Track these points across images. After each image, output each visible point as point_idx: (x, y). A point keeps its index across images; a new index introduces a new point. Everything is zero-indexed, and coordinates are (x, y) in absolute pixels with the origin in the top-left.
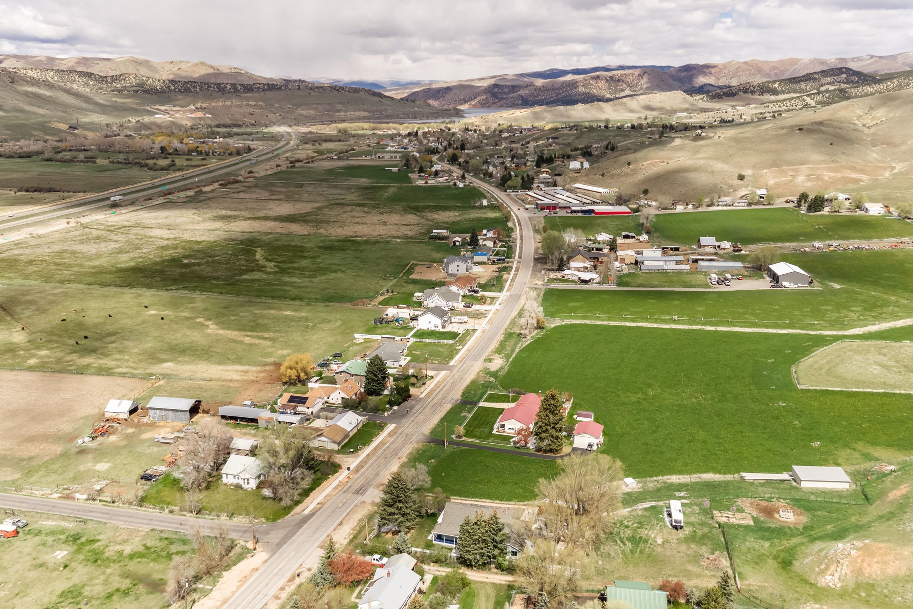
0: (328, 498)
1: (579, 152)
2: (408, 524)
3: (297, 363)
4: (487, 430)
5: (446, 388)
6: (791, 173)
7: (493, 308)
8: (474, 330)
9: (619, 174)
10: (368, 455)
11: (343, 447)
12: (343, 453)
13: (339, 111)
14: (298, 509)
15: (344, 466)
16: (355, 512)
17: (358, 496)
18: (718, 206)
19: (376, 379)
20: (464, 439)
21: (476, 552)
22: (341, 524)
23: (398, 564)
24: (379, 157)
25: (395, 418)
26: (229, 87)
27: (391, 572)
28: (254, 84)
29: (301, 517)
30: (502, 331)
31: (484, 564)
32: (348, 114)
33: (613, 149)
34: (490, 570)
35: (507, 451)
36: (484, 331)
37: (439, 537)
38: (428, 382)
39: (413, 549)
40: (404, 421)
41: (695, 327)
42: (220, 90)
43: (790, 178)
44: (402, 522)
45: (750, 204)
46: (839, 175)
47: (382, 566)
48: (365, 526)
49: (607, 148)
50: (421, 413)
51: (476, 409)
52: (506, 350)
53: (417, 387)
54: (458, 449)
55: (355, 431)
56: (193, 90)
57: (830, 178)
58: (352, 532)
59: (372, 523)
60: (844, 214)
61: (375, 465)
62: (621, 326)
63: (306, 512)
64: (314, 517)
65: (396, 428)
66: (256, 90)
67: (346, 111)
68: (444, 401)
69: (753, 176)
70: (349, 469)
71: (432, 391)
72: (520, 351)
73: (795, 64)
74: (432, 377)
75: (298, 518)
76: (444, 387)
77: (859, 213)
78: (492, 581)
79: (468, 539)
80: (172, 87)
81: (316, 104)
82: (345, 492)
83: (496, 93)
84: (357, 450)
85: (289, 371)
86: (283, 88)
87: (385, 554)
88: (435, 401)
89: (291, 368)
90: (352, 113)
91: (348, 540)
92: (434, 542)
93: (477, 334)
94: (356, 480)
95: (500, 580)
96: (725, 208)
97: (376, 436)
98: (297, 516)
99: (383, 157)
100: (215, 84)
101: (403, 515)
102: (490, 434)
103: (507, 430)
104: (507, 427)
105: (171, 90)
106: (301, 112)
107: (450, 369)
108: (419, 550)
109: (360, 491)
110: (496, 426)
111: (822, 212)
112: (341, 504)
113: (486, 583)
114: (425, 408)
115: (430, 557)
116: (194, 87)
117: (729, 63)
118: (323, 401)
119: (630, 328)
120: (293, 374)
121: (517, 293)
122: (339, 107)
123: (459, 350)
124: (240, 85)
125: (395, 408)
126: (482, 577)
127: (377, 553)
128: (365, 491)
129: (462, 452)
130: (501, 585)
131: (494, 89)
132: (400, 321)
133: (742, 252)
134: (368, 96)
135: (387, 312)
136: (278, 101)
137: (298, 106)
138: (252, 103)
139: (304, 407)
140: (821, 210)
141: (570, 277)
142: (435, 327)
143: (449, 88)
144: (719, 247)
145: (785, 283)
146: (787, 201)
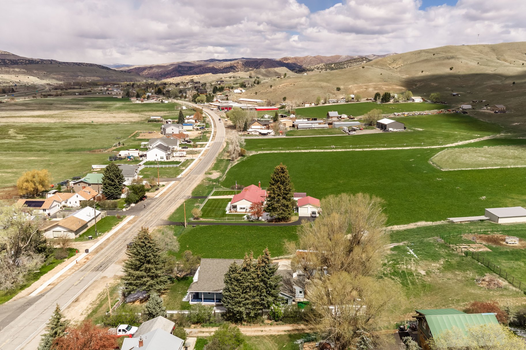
0: (62, 278)
1: (239, 85)
2: (158, 287)
3: (34, 177)
4: (220, 213)
5: (178, 190)
6: (365, 87)
7: (203, 149)
8: (193, 160)
9: (266, 92)
10: (108, 239)
11: (80, 236)
12: (81, 240)
13: (80, 76)
14: (23, 293)
15: (82, 250)
16: (94, 287)
17: (97, 272)
18: (329, 103)
19: (113, 183)
20: (201, 219)
21: (247, 301)
22: (77, 300)
23: (153, 329)
24: (108, 93)
25: (133, 212)
27: (144, 340)
28: (18, 60)
29: (26, 300)
30: (214, 158)
31: (256, 315)
32: (87, 78)
33: (258, 83)
34: (263, 322)
35: (243, 224)
36: (200, 160)
37: (197, 296)
38: (161, 189)
39: (169, 312)
40: (142, 213)
41: (348, 150)
43: (365, 89)
44: (151, 286)
45: (348, 102)
46: (391, 87)
47: (131, 336)
48: (107, 299)
49: (255, 83)
50: (157, 206)
51: (206, 200)
52: (220, 168)
53: (151, 192)
54: (198, 227)
55: (93, 223)
57: (386, 88)
58: (90, 306)
59: (115, 296)
60: (401, 103)
61: (115, 245)
62: (299, 153)
63: (34, 295)
64: (43, 298)
65: (134, 218)
66: (20, 63)
67: (85, 77)
68: (177, 198)
69: (344, 89)
70: (87, 251)
71: (165, 193)
72: (232, 168)
73: (339, 58)
74: (164, 186)
75: (22, 301)
76: (175, 190)
77: (409, 102)
78: (269, 334)
79: (237, 288)
81: (63, 72)
82: (82, 271)
83: (180, 70)
84: (95, 236)
85: (26, 184)
86: (40, 63)
87: (133, 322)
88: (169, 198)
89: (27, 181)
90: (89, 78)
91: (86, 316)
92: (191, 303)
93: (194, 162)
94: (96, 259)
95: (278, 331)
96: (333, 104)
97: (115, 225)
98: (20, 300)
99: (111, 93)
101: (152, 278)
102: (224, 214)
103: (238, 210)
104: (238, 207)
106: (53, 76)
107: (179, 179)
108: (175, 312)
109: (100, 268)
110: (227, 209)
111: (389, 103)
112: (77, 282)
113: (263, 337)
114: (161, 203)
115: (189, 317)
117: (307, 57)
118: (61, 206)
119: (305, 153)
120: (31, 187)
121: (219, 141)
122: (79, 73)
123: (183, 170)
124: (8, 60)
125: (133, 205)
126: (255, 331)
127: (123, 323)
128: (106, 267)
129: (201, 229)
130: (281, 336)
131: (178, 68)
132: (132, 158)
133: (355, 119)
134: (98, 68)
135: (120, 153)
136: (37, 69)
137: (51, 72)
138: (17, 70)
139: (41, 209)
140: (389, 101)
141: (253, 133)
142: (161, 158)
143: (151, 68)
144: (340, 117)
145: (390, 129)
146: (367, 100)
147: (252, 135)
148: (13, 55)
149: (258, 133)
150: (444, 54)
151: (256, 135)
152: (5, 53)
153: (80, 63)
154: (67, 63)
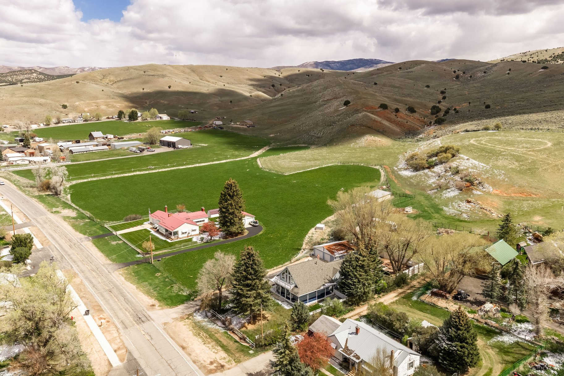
4: (162, 243)
17: (147, 323)
18: (63, 123)
22: (183, 347)
29: (122, 371)
30: (26, 196)
35: (196, 249)
40: (63, 265)
45: (86, 121)
51: (119, 236)
54: (165, 260)
58: (209, 345)
65: (66, 272)
69: (70, 106)
75: (119, 373)
78: (388, 302)
94: (116, 315)
95: (392, 299)
96: (68, 124)
98: (113, 374)
103: (180, 235)
107: (28, 225)
111: (137, 121)
128: (147, 317)
129: (172, 260)
133: (125, 139)
140: (137, 119)
144: (106, 137)
145: (180, 146)
146: (108, 118)
150: (153, 72)
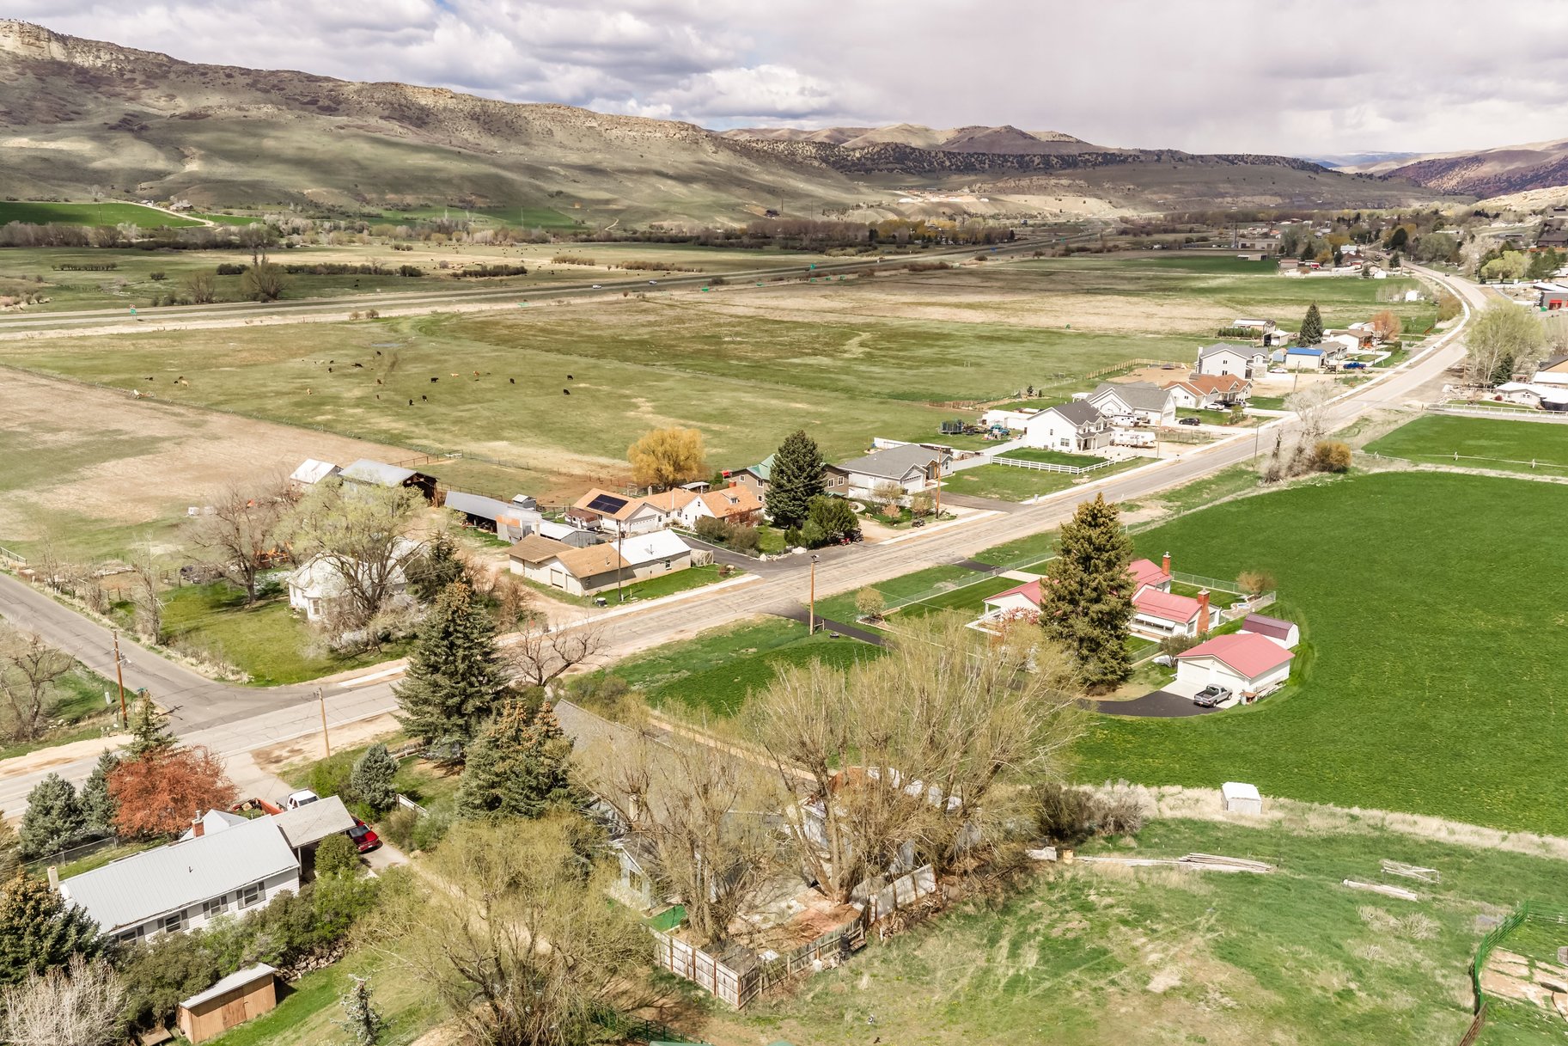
5: (962, 535)
7: (1243, 433)
8: (1154, 461)
10: (626, 614)
13: (1223, 195)
14: (341, 675)
20: (881, 625)
24: (1244, 246)
25: (776, 567)
26: (1037, 160)
30: (1224, 466)
32: (1240, 200)
36: (1177, 464)
38: (931, 524)
40: (784, 575)
42: (1021, 167)
50: (841, 567)
51: (984, 579)
52: (1196, 496)
53: (895, 528)
55: (658, 571)
56: (978, 166)
63: (347, 684)
66: (1081, 164)
67: (1237, 195)
68: (922, 556)
70: (547, 629)
71: (919, 538)
74: (953, 518)
76: (958, 533)
80: (948, 163)
81: (1181, 183)
90: (1248, 199)
97: (693, 588)
99: (1253, 245)
100: (1016, 157)
105: (943, 168)
106: (1149, 197)
107: (1016, 510)
108: (410, 804)
116: (981, 162)
118: (667, 520)
122: (1223, 187)
123: (1075, 485)
124: (1056, 157)
125: (800, 550)
132: (996, 431)
134: (1289, 170)
135: (985, 417)
136: (1112, 179)
137: (1146, 186)
138: (1064, 182)
139: (612, 519)
141: (1517, 398)
142: (1062, 444)
143: (1477, 159)
147: (1510, 406)
148: (1078, 142)
149: (1534, 401)
151: (1523, 408)
152: (1063, 139)
153: (1236, 157)
154: (1202, 157)
